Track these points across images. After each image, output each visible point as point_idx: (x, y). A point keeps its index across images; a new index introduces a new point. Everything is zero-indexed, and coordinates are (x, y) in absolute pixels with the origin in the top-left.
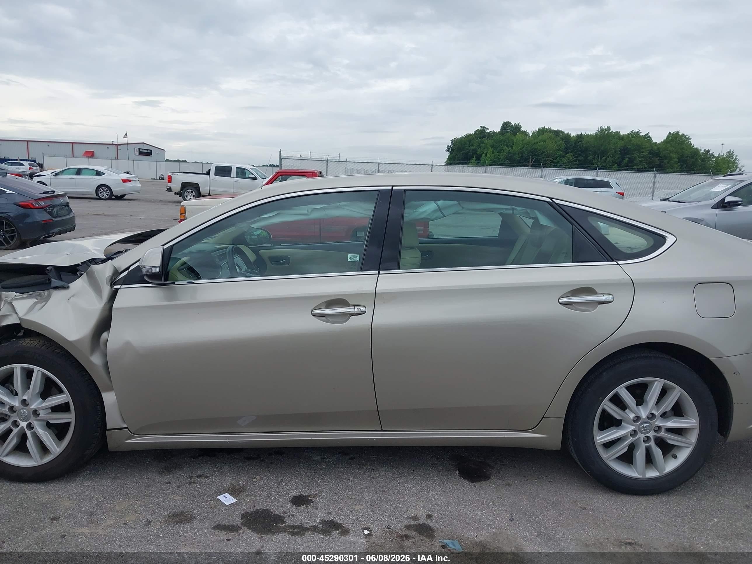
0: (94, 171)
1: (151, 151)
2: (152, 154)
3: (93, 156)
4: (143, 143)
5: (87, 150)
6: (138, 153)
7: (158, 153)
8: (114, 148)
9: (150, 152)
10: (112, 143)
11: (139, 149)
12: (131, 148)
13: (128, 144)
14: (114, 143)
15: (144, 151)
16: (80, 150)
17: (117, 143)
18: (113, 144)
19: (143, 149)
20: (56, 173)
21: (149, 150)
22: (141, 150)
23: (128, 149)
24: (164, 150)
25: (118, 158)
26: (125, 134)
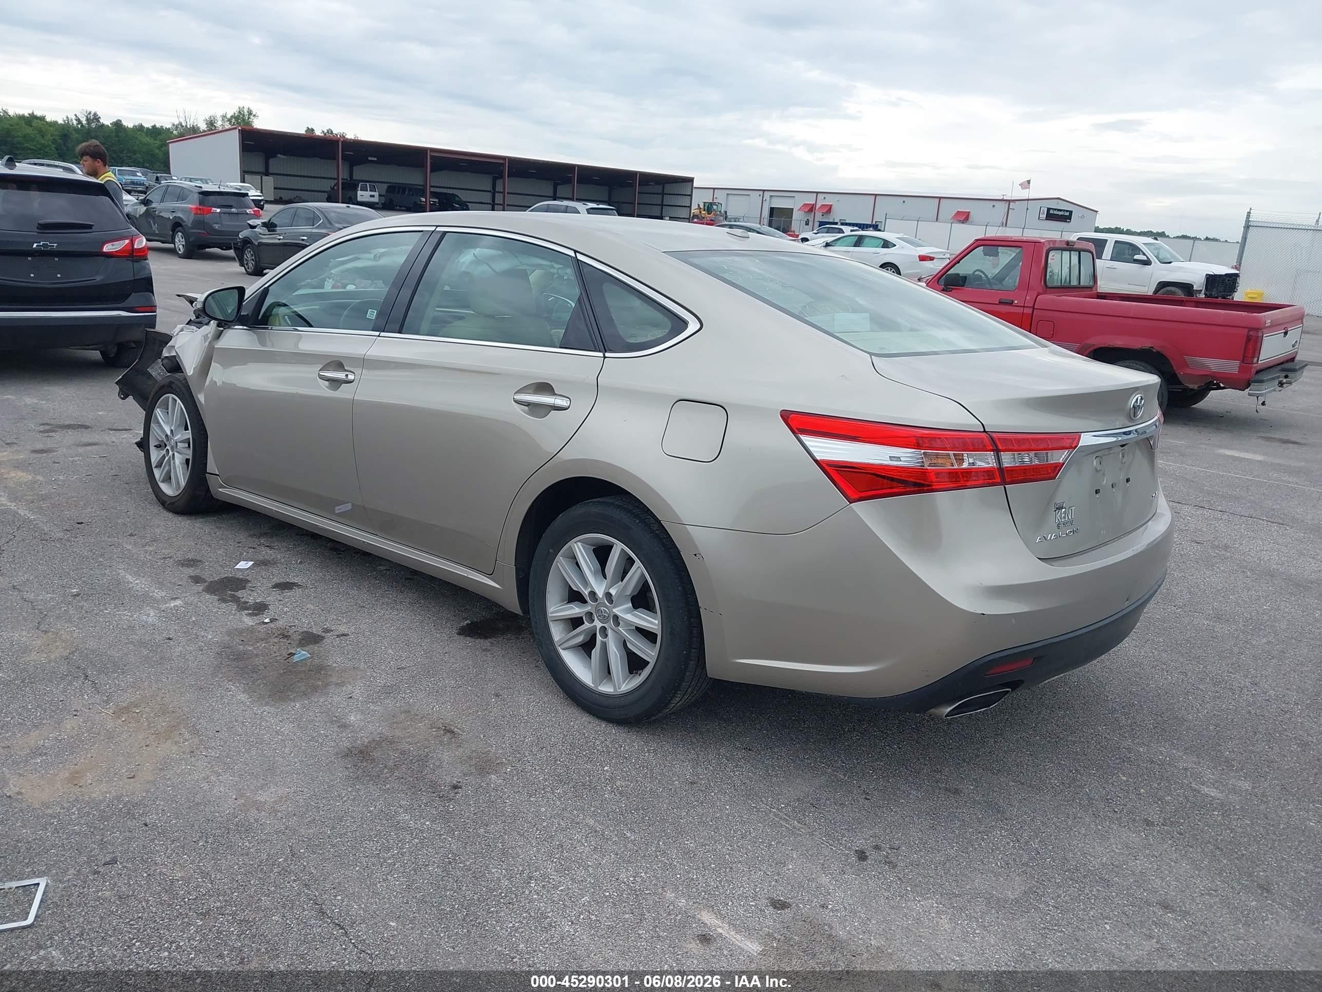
0: (881, 241)
1: (1071, 212)
2: (1070, 219)
3: (968, 220)
4: (1059, 199)
5: (959, 210)
6: (1045, 216)
7: (1083, 217)
8: (1004, 206)
9: (1067, 214)
10: (1001, 198)
11: (1049, 209)
12: (1034, 208)
13: (1028, 200)
14: (1005, 198)
15: (1056, 212)
16: (949, 210)
17: (1010, 199)
18: (1003, 200)
19: (1055, 209)
20: (827, 243)
21: (1067, 211)
22: (1051, 212)
23: (1027, 209)
24: (1097, 212)
25: (1006, 225)
26: (1028, 181)
